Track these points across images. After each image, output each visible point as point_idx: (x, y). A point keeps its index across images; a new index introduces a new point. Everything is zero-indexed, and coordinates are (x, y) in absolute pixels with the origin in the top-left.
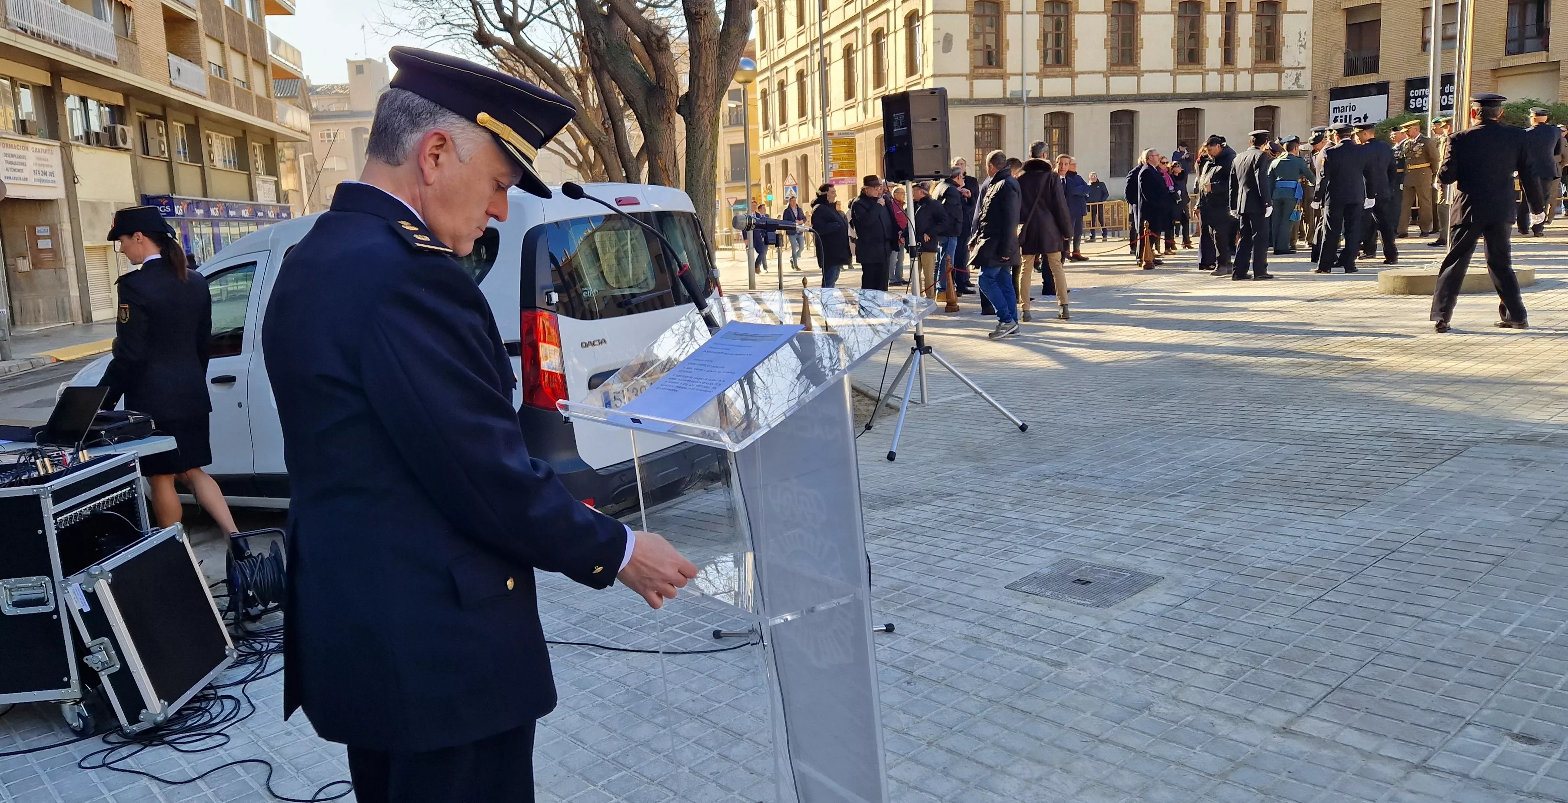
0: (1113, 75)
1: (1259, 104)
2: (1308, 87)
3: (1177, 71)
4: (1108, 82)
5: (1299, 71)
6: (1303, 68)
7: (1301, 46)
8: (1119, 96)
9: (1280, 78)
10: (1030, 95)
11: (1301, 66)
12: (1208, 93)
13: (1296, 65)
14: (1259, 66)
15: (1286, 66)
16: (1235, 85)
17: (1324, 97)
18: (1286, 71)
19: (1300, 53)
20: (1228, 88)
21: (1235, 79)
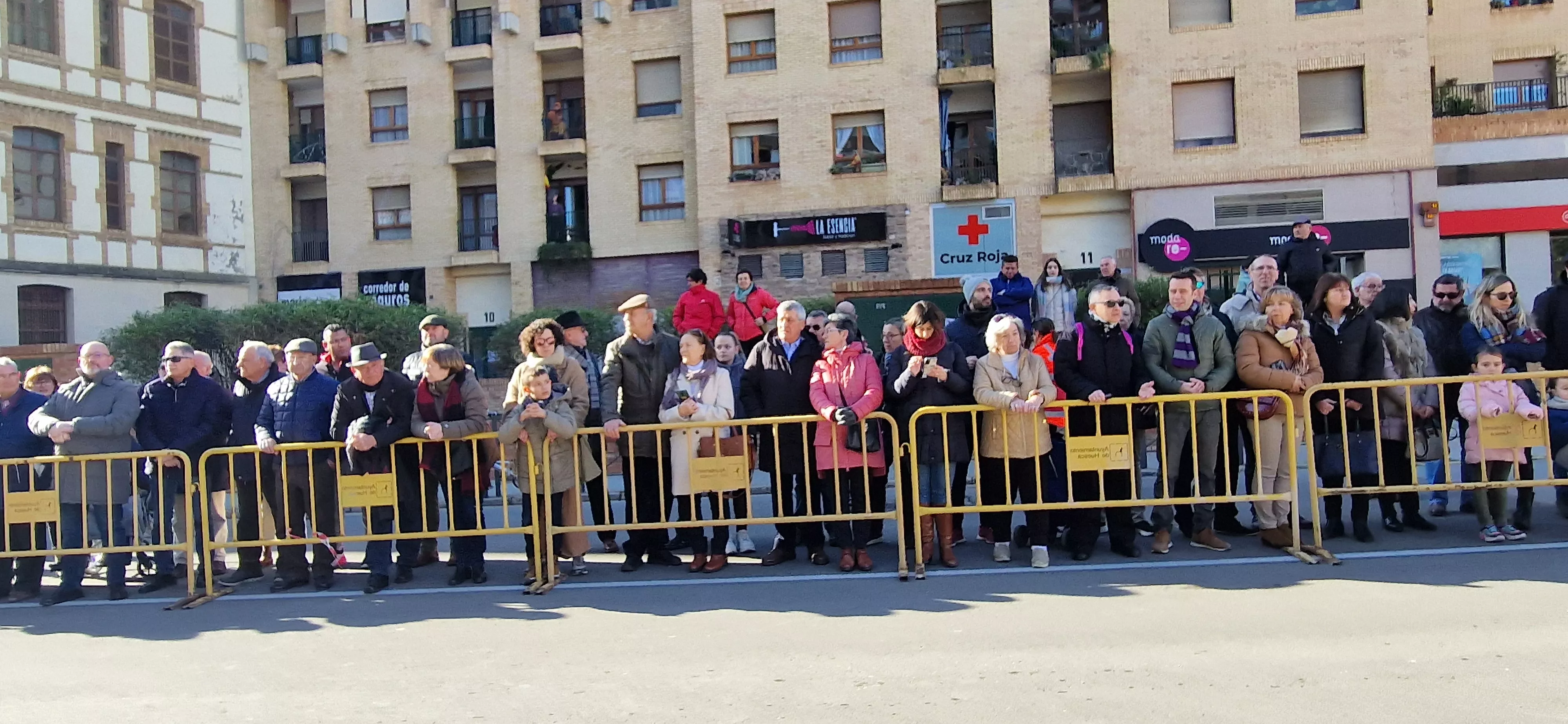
1: (172, 288)
2: (251, 272)
5: (235, 251)
6: (243, 247)
7: (237, 218)
9: (206, 256)
11: (238, 243)
13: (231, 242)
14: (170, 237)
15: (214, 241)
16: (129, 259)
17: (271, 287)
18: (215, 248)
19: (235, 227)
20: (115, 261)
21: (128, 251)
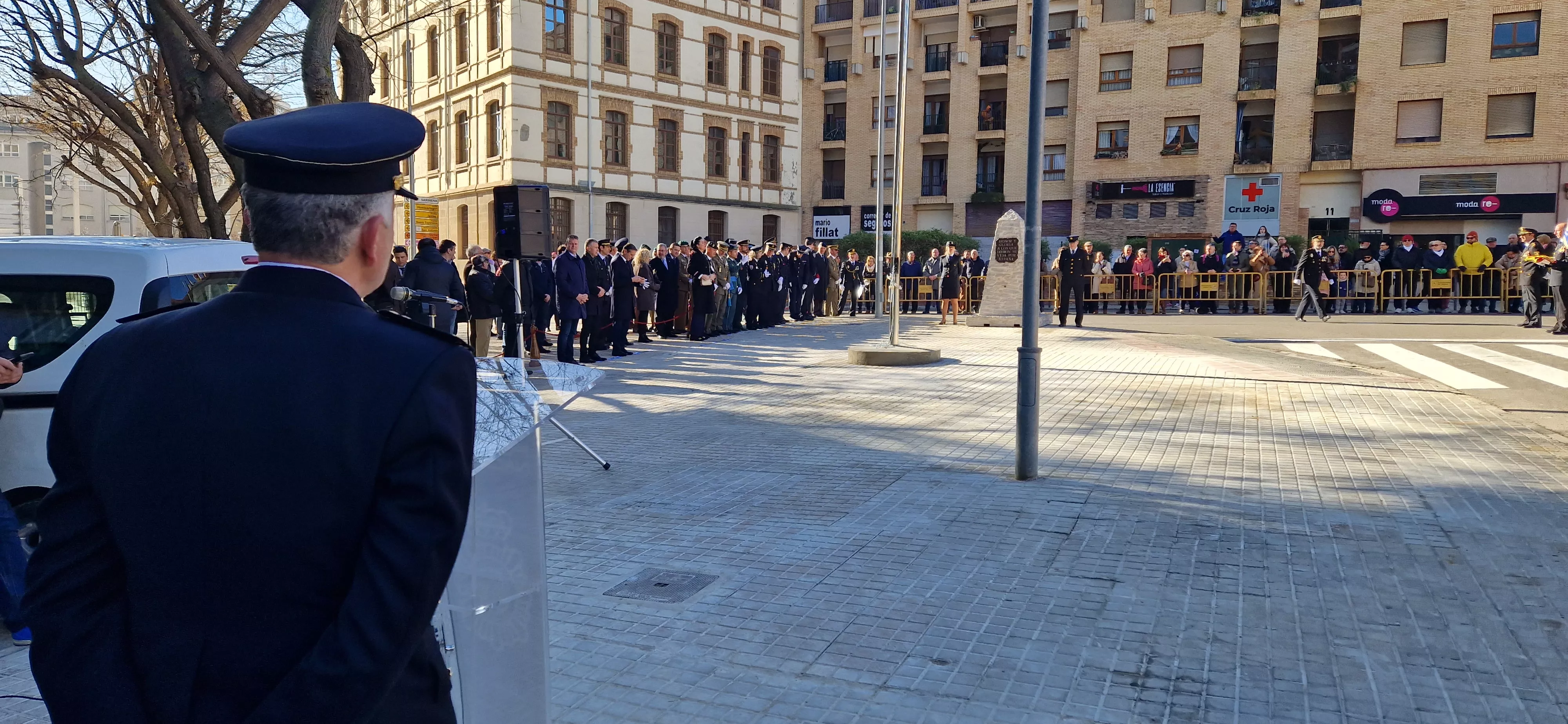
0: (660, 177)
1: (766, 213)
2: (799, 204)
3: (708, 181)
4: (656, 182)
5: (793, 191)
6: (796, 189)
7: (794, 173)
8: (665, 195)
9: (780, 195)
10: (595, 186)
11: (794, 187)
12: (730, 200)
13: (790, 186)
14: (766, 184)
15: (784, 186)
16: (749, 196)
17: (810, 213)
18: (784, 190)
19: (793, 178)
20: (745, 198)
21: (749, 192)
